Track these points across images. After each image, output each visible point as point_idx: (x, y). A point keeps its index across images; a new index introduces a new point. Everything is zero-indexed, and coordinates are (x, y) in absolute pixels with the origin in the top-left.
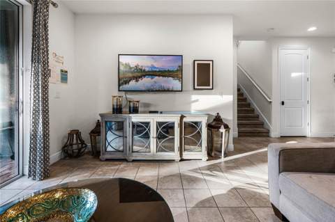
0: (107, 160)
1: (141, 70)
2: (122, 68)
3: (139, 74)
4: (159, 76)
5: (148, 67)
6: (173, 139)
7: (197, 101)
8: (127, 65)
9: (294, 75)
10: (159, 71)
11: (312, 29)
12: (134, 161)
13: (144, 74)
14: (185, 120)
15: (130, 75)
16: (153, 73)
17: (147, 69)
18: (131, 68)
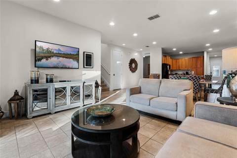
0: (33, 117)
1: (51, 52)
2: (37, 49)
3: (49, 55)
4: (63, 57)
5: (56, 50)
6: (79, 95)
7: (85, 74)
8: (41, 47)
9: (118, 62)
10: (64, 54)
11: (124, 45)
12: (56, 113)
13: (53, 55)
14: (85, 84)
15: (43, 55)
16: (59, 55)
17: (55, 52)
18: (43, 50)
